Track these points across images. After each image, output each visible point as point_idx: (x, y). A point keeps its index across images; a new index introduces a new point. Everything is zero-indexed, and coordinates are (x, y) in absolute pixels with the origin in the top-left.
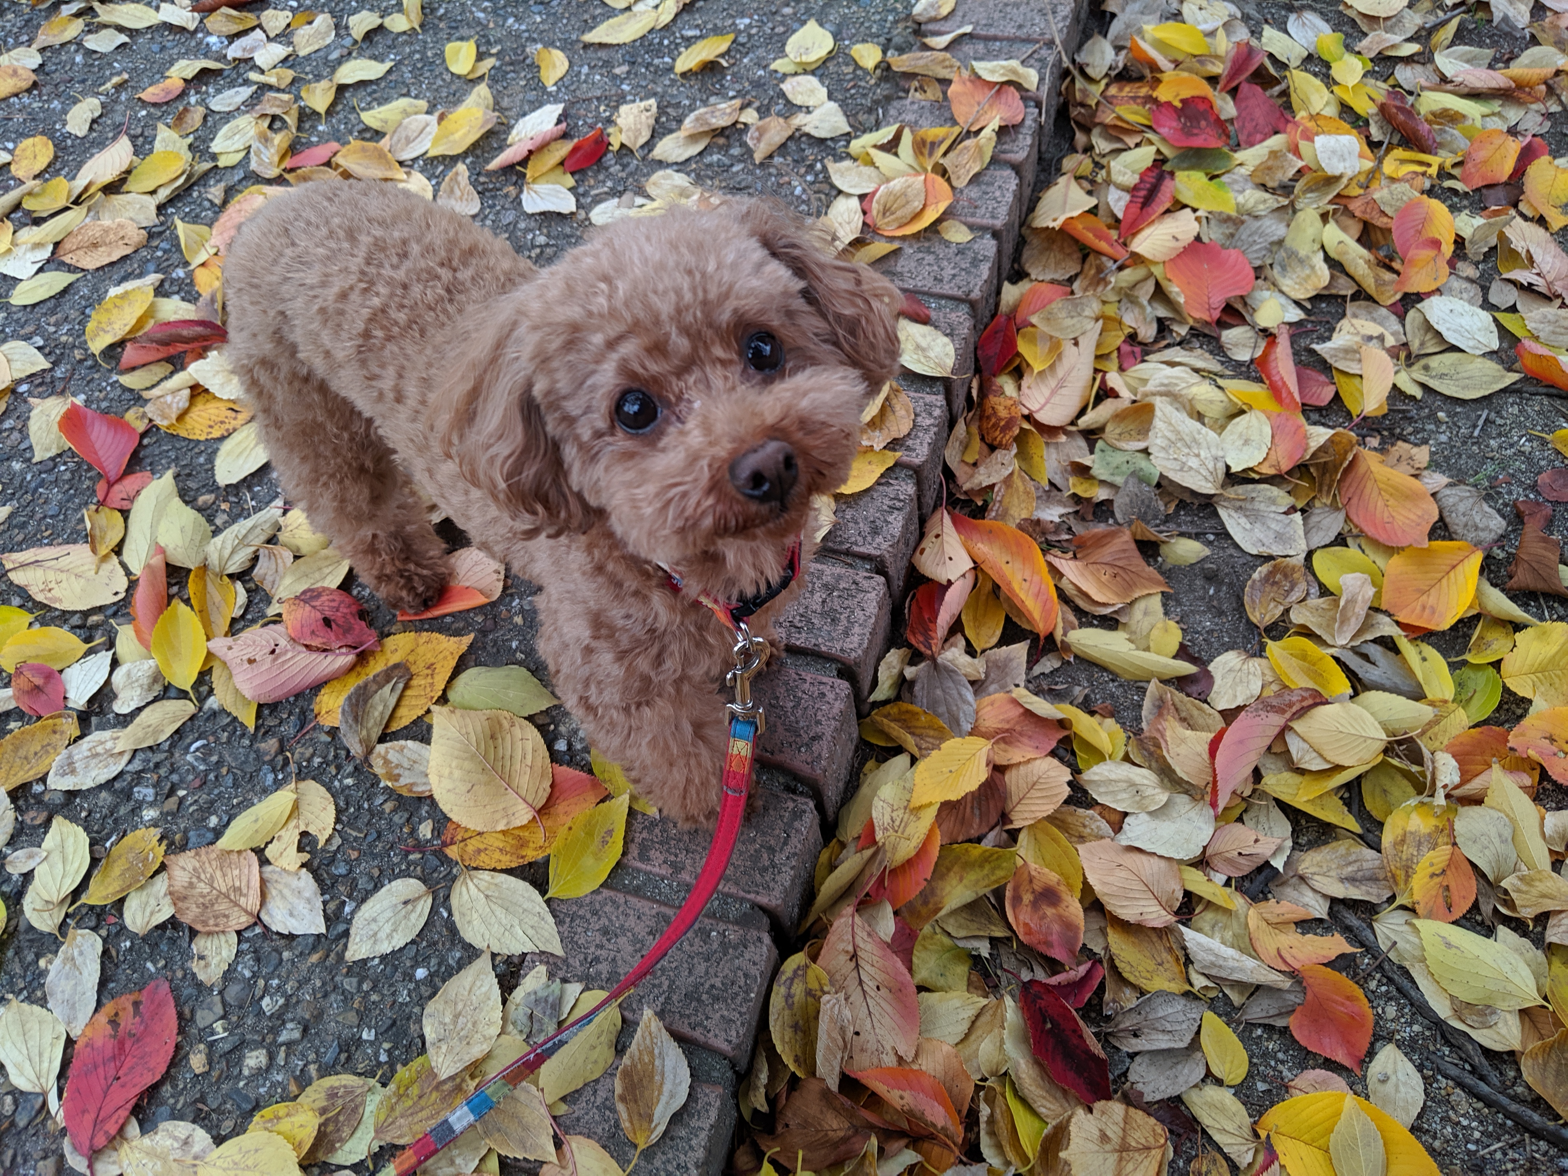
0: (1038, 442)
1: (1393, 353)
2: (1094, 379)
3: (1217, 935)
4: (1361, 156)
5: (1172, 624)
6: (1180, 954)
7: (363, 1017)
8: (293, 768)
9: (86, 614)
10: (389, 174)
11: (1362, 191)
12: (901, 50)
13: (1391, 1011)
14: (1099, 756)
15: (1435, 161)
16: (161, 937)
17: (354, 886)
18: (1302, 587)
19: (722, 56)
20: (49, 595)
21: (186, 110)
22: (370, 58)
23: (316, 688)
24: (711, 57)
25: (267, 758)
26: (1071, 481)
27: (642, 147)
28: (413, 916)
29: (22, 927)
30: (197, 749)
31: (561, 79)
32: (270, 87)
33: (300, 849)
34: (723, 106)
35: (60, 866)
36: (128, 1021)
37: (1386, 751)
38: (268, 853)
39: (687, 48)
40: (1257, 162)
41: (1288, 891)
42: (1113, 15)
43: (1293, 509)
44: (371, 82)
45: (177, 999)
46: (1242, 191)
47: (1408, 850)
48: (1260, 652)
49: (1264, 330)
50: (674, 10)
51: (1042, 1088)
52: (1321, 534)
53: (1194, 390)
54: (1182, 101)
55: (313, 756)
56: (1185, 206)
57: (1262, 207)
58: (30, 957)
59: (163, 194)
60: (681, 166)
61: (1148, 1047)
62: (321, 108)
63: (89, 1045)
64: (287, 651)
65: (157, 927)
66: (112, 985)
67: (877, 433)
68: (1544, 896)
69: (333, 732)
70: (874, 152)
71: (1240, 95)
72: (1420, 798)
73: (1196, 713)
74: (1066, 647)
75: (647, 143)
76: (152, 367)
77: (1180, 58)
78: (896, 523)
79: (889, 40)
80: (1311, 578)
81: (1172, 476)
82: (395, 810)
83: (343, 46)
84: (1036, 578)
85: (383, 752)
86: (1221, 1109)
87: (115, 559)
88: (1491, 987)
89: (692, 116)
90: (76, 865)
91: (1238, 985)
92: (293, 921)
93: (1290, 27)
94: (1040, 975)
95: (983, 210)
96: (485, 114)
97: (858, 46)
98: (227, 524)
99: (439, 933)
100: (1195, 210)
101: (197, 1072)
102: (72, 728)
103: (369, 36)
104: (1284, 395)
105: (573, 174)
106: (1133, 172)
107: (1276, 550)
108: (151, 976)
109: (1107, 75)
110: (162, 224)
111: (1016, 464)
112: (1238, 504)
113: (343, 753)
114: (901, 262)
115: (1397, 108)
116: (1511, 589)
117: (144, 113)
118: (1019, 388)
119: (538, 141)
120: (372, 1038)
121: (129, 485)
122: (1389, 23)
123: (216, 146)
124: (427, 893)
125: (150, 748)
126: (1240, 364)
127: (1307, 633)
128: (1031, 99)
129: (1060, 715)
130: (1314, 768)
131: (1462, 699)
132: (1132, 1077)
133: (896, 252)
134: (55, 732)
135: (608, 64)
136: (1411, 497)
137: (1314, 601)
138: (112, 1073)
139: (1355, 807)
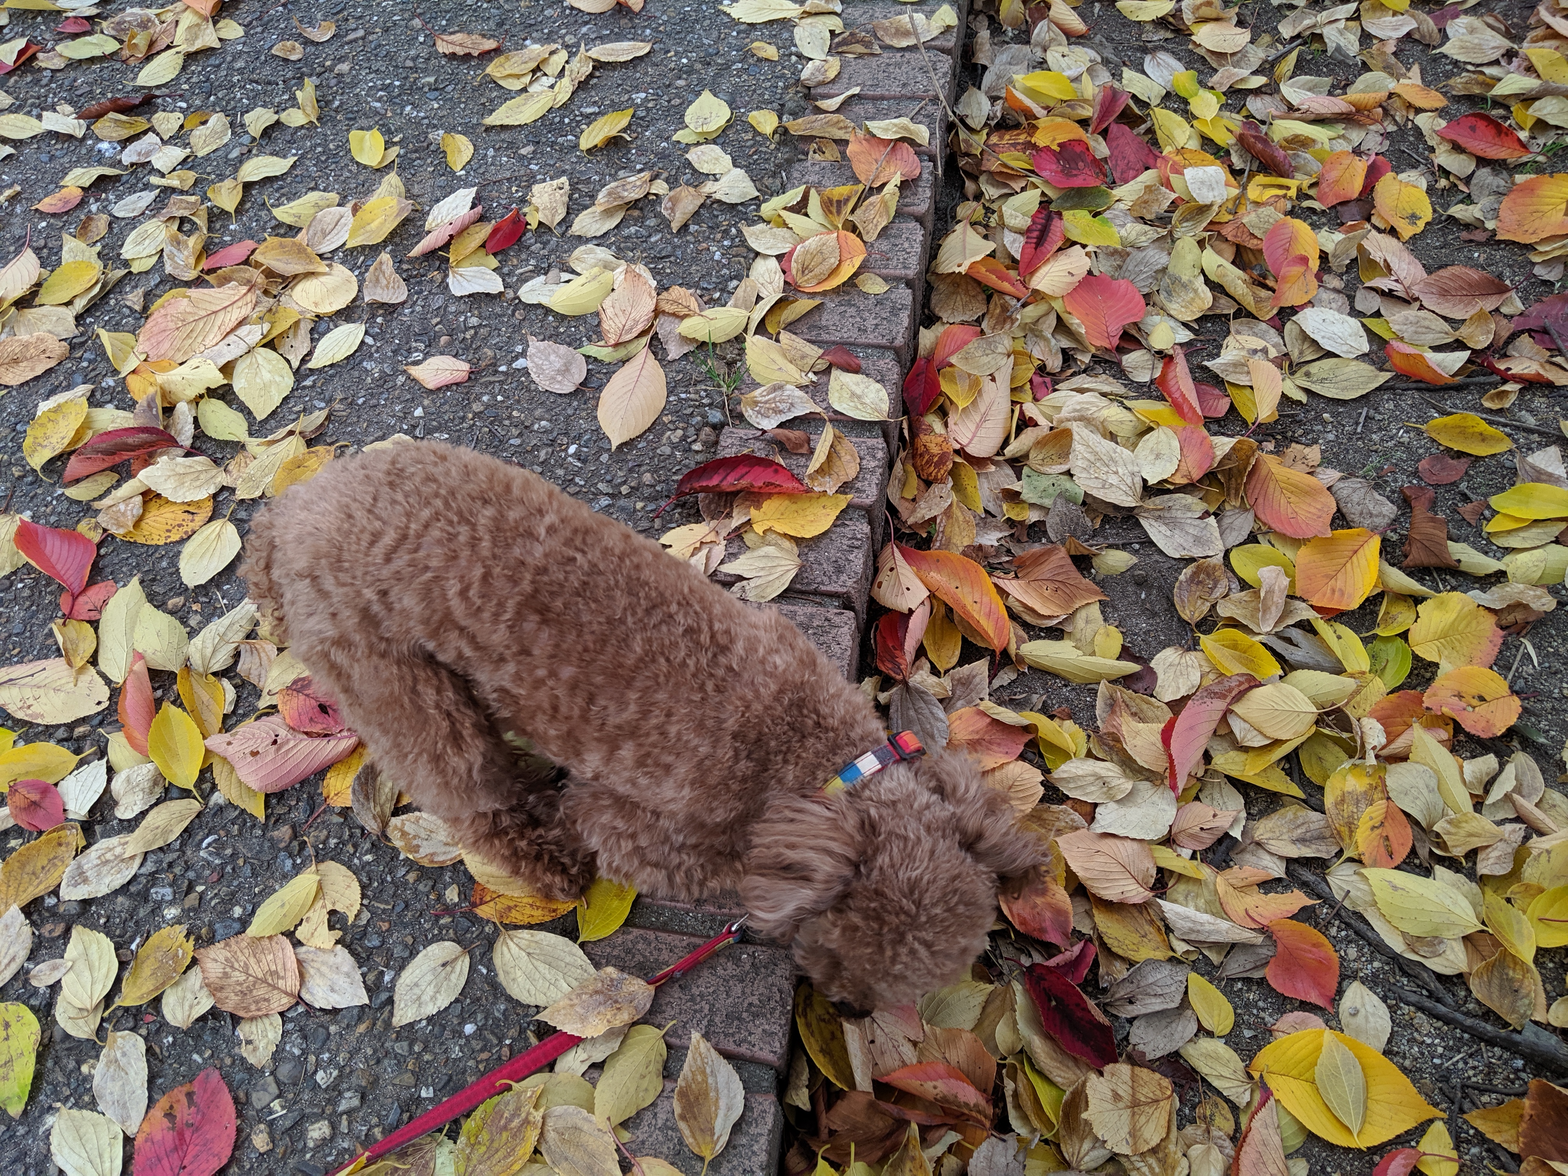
0: (969, 473)
1: (1278, 362)
2: (1013, 411)
3: (1191, 904)
4: (1227, 184)
5: (1112, 628)
6: (1161, 924)
7: (419, 1078)
8: (310, 850)
9: (71, 726)
10: (311, 268)
11: (1231, 217)
12: (795, 115)
13: (1352, 952)
14: (1065, 755)
15: (1293, 184)
16: (203, 1028)
17: (390, 956)
18: (1224, 582)
19: (624, 130)
20: (29, 712)
21: (89, 219)
22: (272, 154)
23: (321, 773)
24: (614, 133)
25: (282, 845)
26: (1005, 507)
27: (559, 224)
28: (454, 977)
29: (57, 1036)
30: (209, 845)
31: (469, 162)
32: (173, 190)
33: (331, 927)
34: (633, 179)
35: (87, 974)
36: (184, 1112)
37: (1317, 723)
38: (299, 934)
39: (588, 125)
40: (1135, 197)
41: (1247, 857)
42: (985, 68)
43: (1207, 514)
44: (276, 178)
45: (230, 1085)
46: (1123, 226)
47: (1349, 808)
48: (1194, 646)
49: (1160, 352)
50: (571, 89)
51: (1056, 1060)
52: (1235, 534)
53: (1105, 413)
54: (1059, 145)
55: (328, 837)
56: (1074, 243)
57: (1143, 238)
58: (72, 1065)
59: (80, 305)
60: (601, 240)
61: (1144, 1011)
62: (230, 207)
63: (149, 1139)
64: (288, 741)
65: (198, 1020)
66: (160, 1081)
67: (827, 479)
68: (1471, 835)
69: (345, 812)
70: (785, 214)
71: (1110, 135)
72: (1352, 761)
73: (1145, 706)
74: (1020, 659)
75: (563, 220)
76: (96, 477)
77: (1052, 105)
78: (858, 561)
79: (782, 105)
80: (1230, 574)
81: (1095, 493)
82: (418, 880)
83: (242, 144)
84: (985, 599)
85: (399, 825)
86: (1215, 1058)
87: (92, 670)
88: (1436, 920)
89: (604, 191)
90: (104, 970)
91: (1216, 946)
92: (335, 996)
93: (1147, 67)
94: (1038, 958)
95: (895, 262)
96: (399, 202)
97: (754, 113)
98: (202, 625)
99: (481, 989)
100: (1084, 246)
101: (262, 1150)
102: (76, 838)
103: (267, 132)
104: (1186, 410)
105: (495, 255)
106: (1024, 214)
107: (1196, 553)
108: (199, 1067)
109: (986, 124)
110: (82, 334)
111: (954, 497)
112: (1157, 513)
113: (358, 832)
114: (825, 316)
115: (1255, 137)
116: (1408, 567)
117: (44, 224)
118: (946, 425)
119: (458, 225)
120: (431, 1095)
121: (94, 595)
122: (1235, 58)
123: (128, 251)
124: (463, 953)
125: (161, 849)
126: (1141, 385)
127: (1233, 623)
128: (925, 153)
129: (1026, 722)
130: (1256, 745)
131: (1378, 668)
132: (1133, 1040)
133: (819, 308)
134: (60, 845)
135: (512, 145)
136: (1308, 493)
137: (1236, 595)
138: (177, 1163)
139: (1296, 776)
